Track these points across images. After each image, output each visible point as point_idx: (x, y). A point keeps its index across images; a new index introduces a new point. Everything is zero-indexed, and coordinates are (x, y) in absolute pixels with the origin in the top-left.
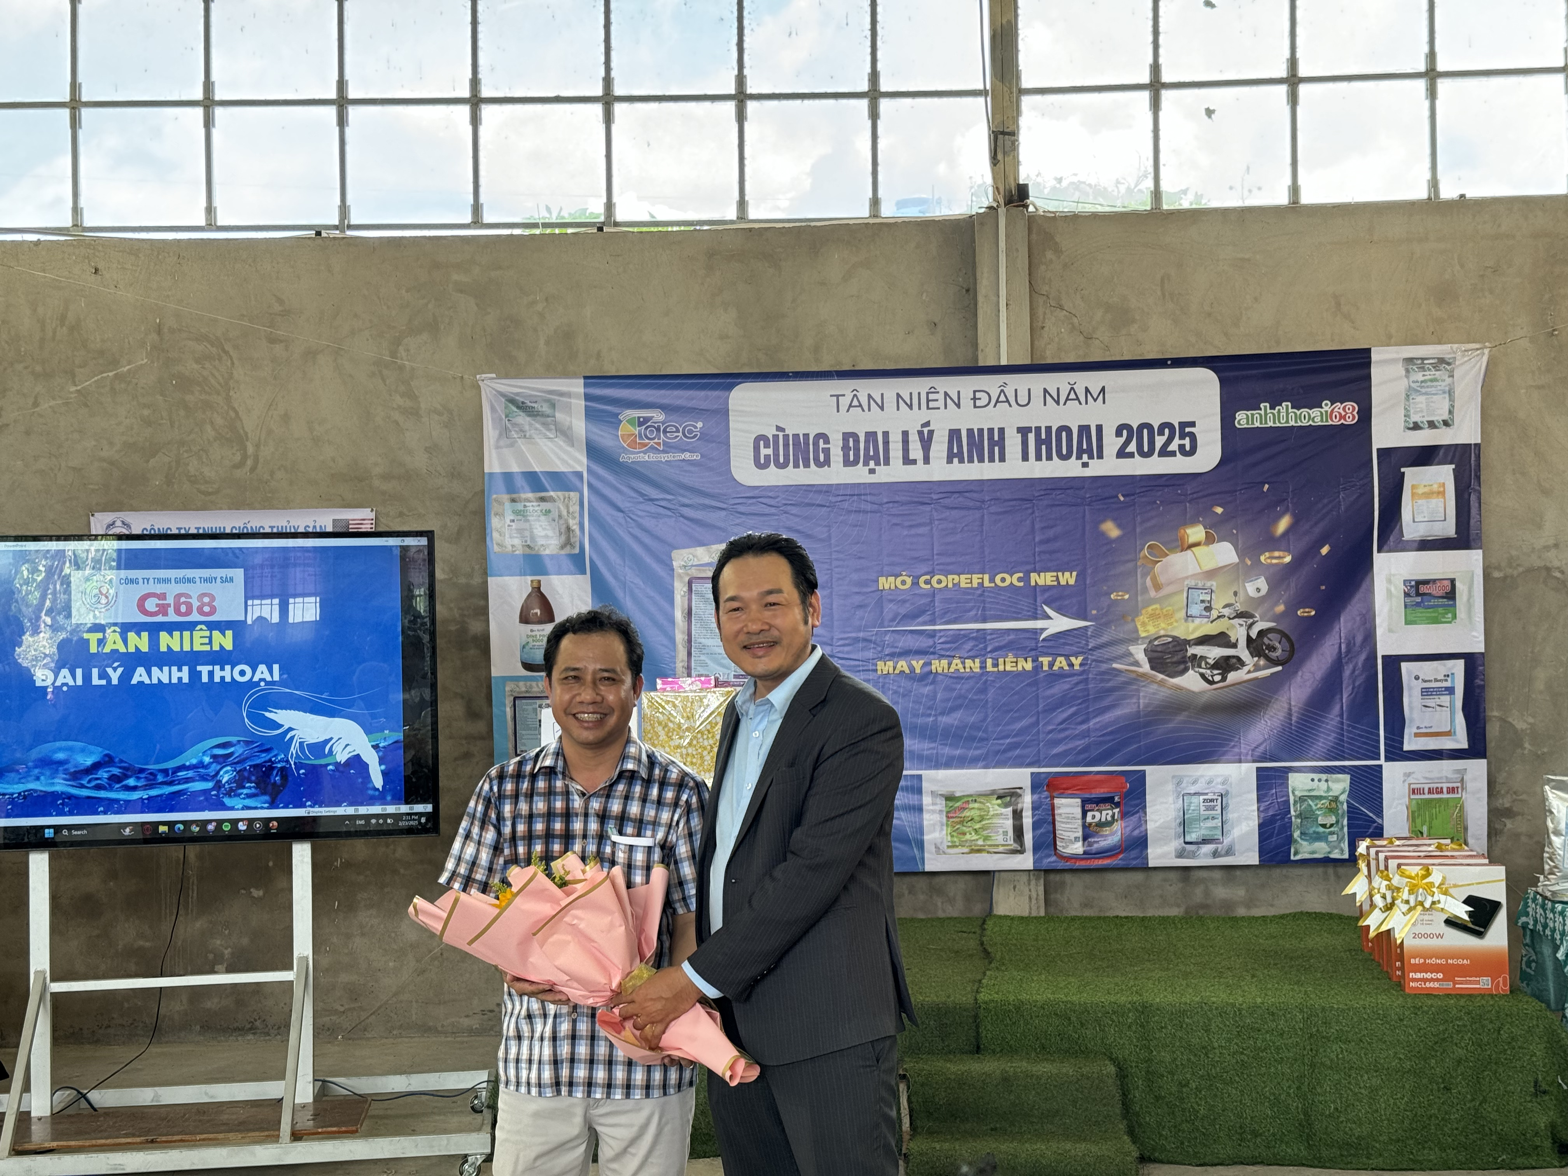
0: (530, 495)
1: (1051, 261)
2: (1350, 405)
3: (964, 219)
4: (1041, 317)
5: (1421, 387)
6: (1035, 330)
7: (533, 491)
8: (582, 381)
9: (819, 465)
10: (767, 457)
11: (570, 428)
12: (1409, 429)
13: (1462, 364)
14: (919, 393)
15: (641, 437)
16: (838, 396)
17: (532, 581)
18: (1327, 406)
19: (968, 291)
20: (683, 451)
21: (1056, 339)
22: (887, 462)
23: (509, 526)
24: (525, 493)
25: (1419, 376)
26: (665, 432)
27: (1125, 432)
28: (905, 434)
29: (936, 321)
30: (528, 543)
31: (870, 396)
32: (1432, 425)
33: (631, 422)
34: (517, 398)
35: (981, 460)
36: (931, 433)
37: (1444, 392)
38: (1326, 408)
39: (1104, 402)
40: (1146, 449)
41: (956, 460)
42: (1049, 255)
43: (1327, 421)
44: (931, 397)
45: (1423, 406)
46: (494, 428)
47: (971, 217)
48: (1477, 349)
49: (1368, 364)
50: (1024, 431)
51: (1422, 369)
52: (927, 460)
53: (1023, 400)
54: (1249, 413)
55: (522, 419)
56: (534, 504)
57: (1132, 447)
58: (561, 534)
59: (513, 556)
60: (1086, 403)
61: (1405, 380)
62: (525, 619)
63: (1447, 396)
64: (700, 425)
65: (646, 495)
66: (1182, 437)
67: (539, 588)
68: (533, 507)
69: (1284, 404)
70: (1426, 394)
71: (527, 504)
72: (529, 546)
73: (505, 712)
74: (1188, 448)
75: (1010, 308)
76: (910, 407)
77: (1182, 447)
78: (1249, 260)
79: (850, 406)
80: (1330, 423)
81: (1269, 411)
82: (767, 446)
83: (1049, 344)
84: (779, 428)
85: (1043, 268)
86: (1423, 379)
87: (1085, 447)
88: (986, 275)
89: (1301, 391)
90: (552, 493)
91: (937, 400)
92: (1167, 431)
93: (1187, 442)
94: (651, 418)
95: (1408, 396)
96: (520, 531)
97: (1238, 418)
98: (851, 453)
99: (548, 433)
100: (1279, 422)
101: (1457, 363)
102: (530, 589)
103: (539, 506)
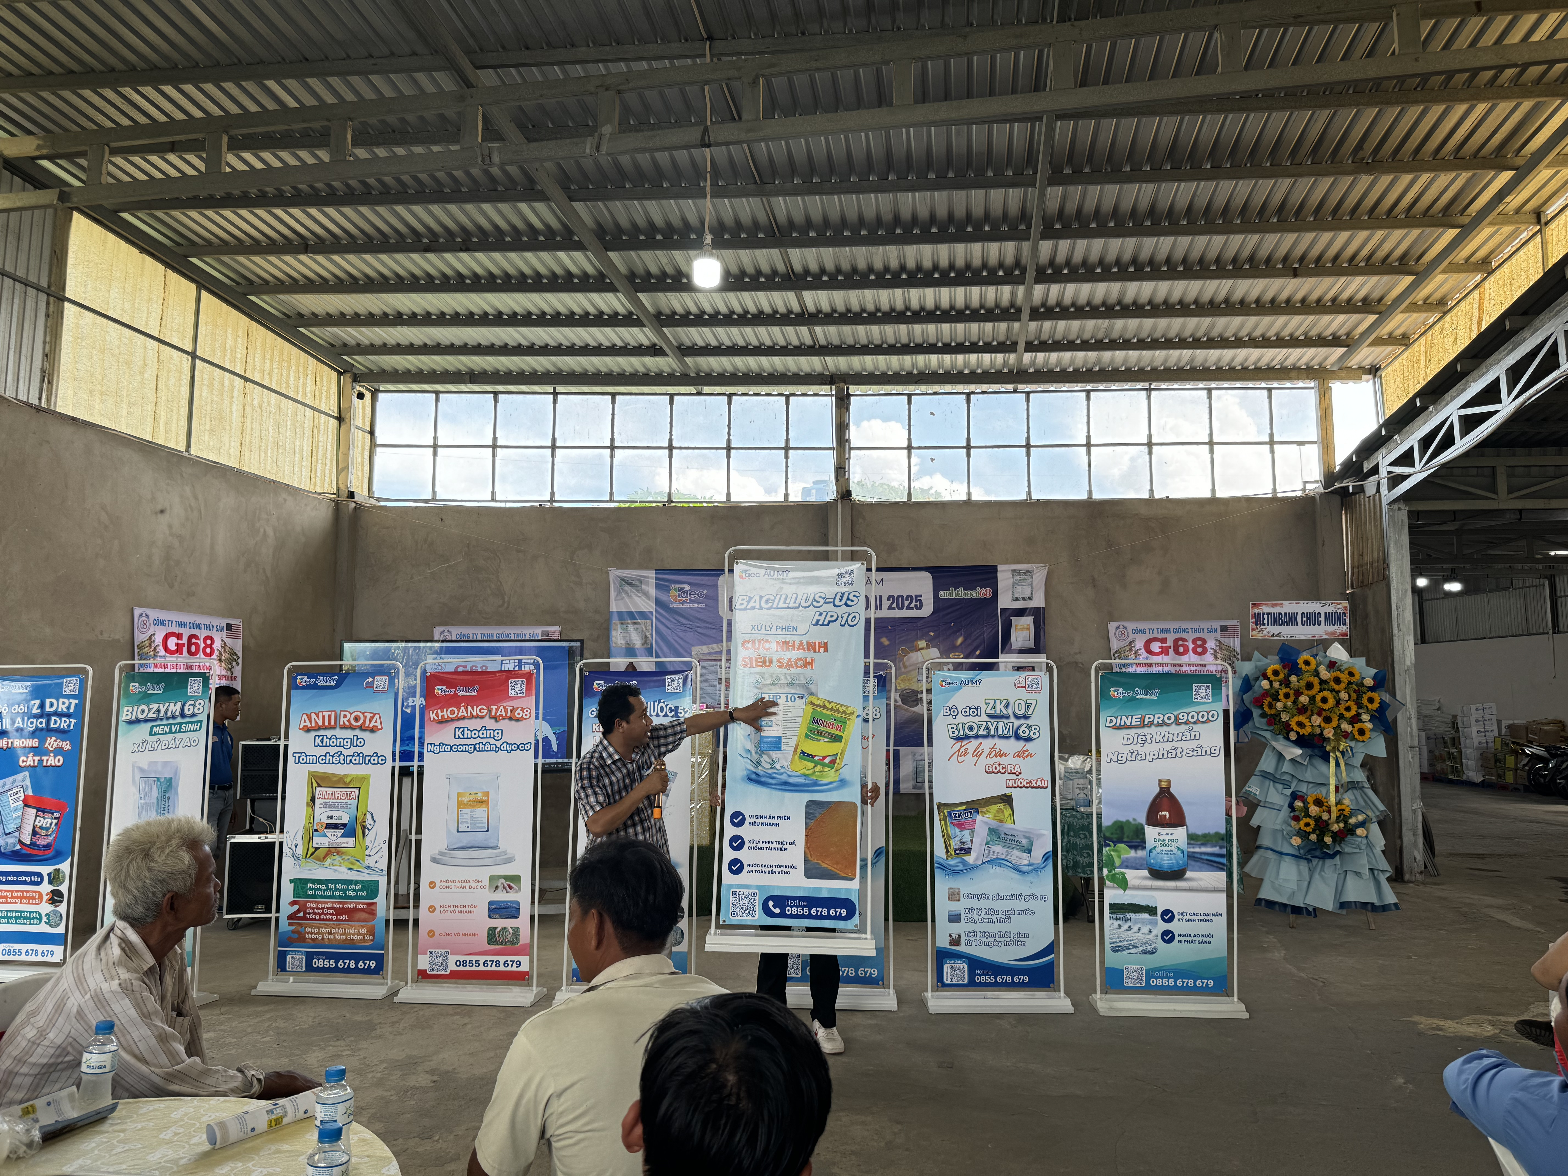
0: (629, 621)
1: (861, 523)
3: (823, 504)
7: (631, 620)
8: (654, 571)
11: (648, 592)
13: (1037, 573)
18: (978, 590)
19: (825, 535)
24: (627, 620)
25: (1018, 578)
27: (892, 599)
30: (628, 642)
32: (1024, 599)
34: (625, 578)
37: (1029, 585)
39: (882, 585)
40: (900, 606)
42: (860, 520)
45: (1020, 591)
46: (615, 591)
47: (826, 503)
48: (1043, 567)
49: (996, 572)
51: (1020, 574)
55: (627, 588)
57: (894, 605)
58: (643, 639)
59: (620, 648)
61: (1012, 579)
65: (681, 622)
66: (916, 602)
68: (630, 626)
70: (1021, 585)
71: (628, 625)
72: (628, 644)
74: (918, 606)
75: (843, 543)
77: (916, 606)
78: (946, 525)
85: (857, 526)
86: (1020, 579)
88: (832, 527)
89: (968, 583)
90: (639, 621)
92: (909, 598)
93: (918, 604)
95: (1013, 586)
96: (624, 637)
99: (638, 594)
101: (1034, 572)
103: (633, 626)
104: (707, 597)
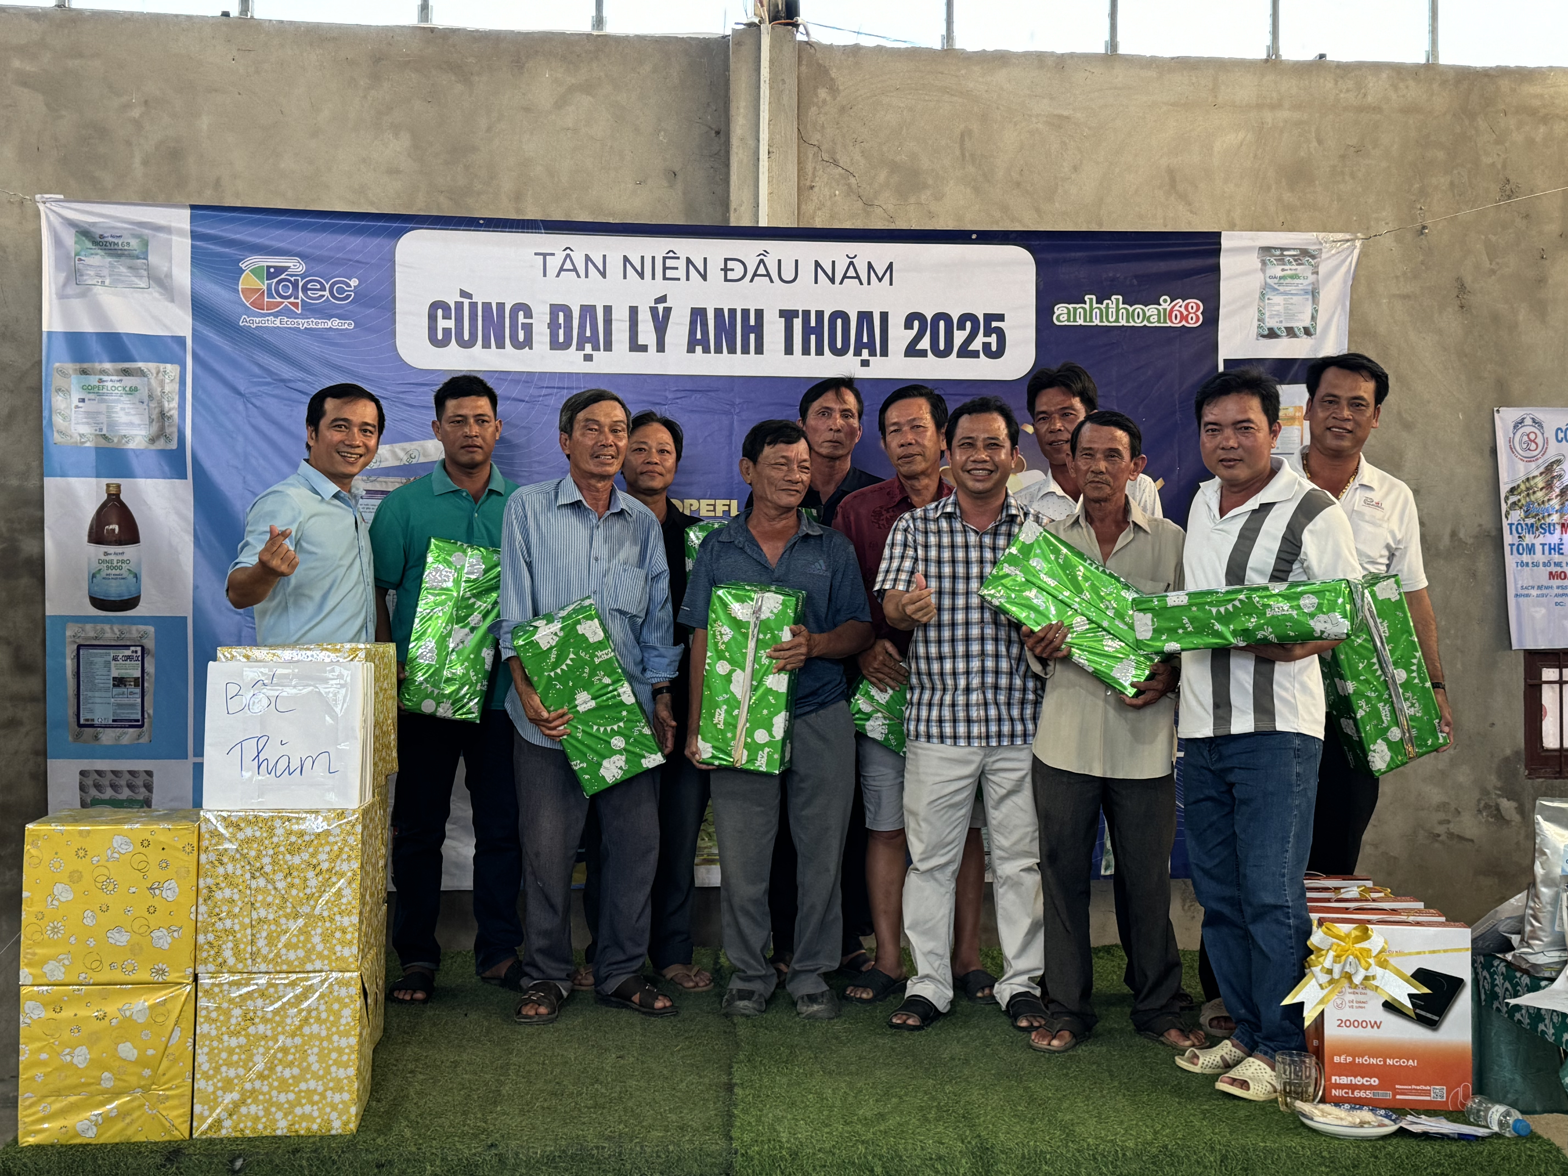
0: (108, 366)
1: (824, 102)
2: (1193, 302)
3: (716, 39)
4: (810, 174)
5: (1280, 284)
6: (804, 190)
7: (113, 360)
8: (187, 212)
9: (518, 345)
10: (447, 332)
11: (169, 275)
12: (1263, 336)
13: (1329, 258)
14: (653, 258)
15: (270, 295)
16: (545, 255)
17: (108, 486)
18: (1165, 303)
19: (718, 133)
20: (330, 317)
21: (828, 204)
22: (608, 347)
23: (77, 407)
24: (101, 362)
25: (1277, 270)
26: (305, 289)
27: (916, 324)
28: (634, 311)
29: (676, 169)
30: (104, 432)
31: (588, 258)
32: (1291, 332)
33: (255, 272)
34: (93, 229)
35: (732, 350)
36: (668, 310)
37: (1307, 293)
38: (1165, 306)
39: (891, 284)
40: (942, 346)
41: (699, 349)
42: (823, 93)
43: (1165, 322)
44: (669, 263)
45: (1280, 308)
46: (58, 267)
47: (724, 37)
48: (1348, 241)
49: (1217, 252)
50: (788, 316)
51: (1281, 260)
52: (661, 348)
53: (788, 275)
54: (1070, 306)
55: (97, 260)
56: (115, 378)
57: (925, 344)
58: (151, 421)
59: (78, 448)
60: (869, 283)
61: (1260, 275)
62: (97, 536)
63: (1310, 297)
64: (354, 282)
65: (276, 374)
66: (987, 334)
67: (118, 495)
68: (112, 383)
69: (1113, 298)
70: (1285, 293)
71: (105, 378)
72: (104, 437)
73: (64, 667)
74: (994, 348)
75: (773, 156)
76: (641, 275)
77: (986, 346)
78: (1067, 118)
79: (562, 269)
80: (1169, 324)
81: (1095, 305)
82: (447, 317)
83: (819, 209)
84: (463, 294)
85: (814, 109)
86: (1282, 274)
87: (865, 340)
88: (742, 110)
89: (1135, 282)
90: (140, 365)
91: (676, 268)
92: (968, 325)
93: (993, 339)
94: (285, 269)
95: (1263, 294)
96: (92, 416)
97: (1057, 312)
98: (561, 332)
99: (136, 280)
100: (1108, 321)
101: (1324, 256)
102: (105, 497)
103: (121, 381)
104: (361, 297)
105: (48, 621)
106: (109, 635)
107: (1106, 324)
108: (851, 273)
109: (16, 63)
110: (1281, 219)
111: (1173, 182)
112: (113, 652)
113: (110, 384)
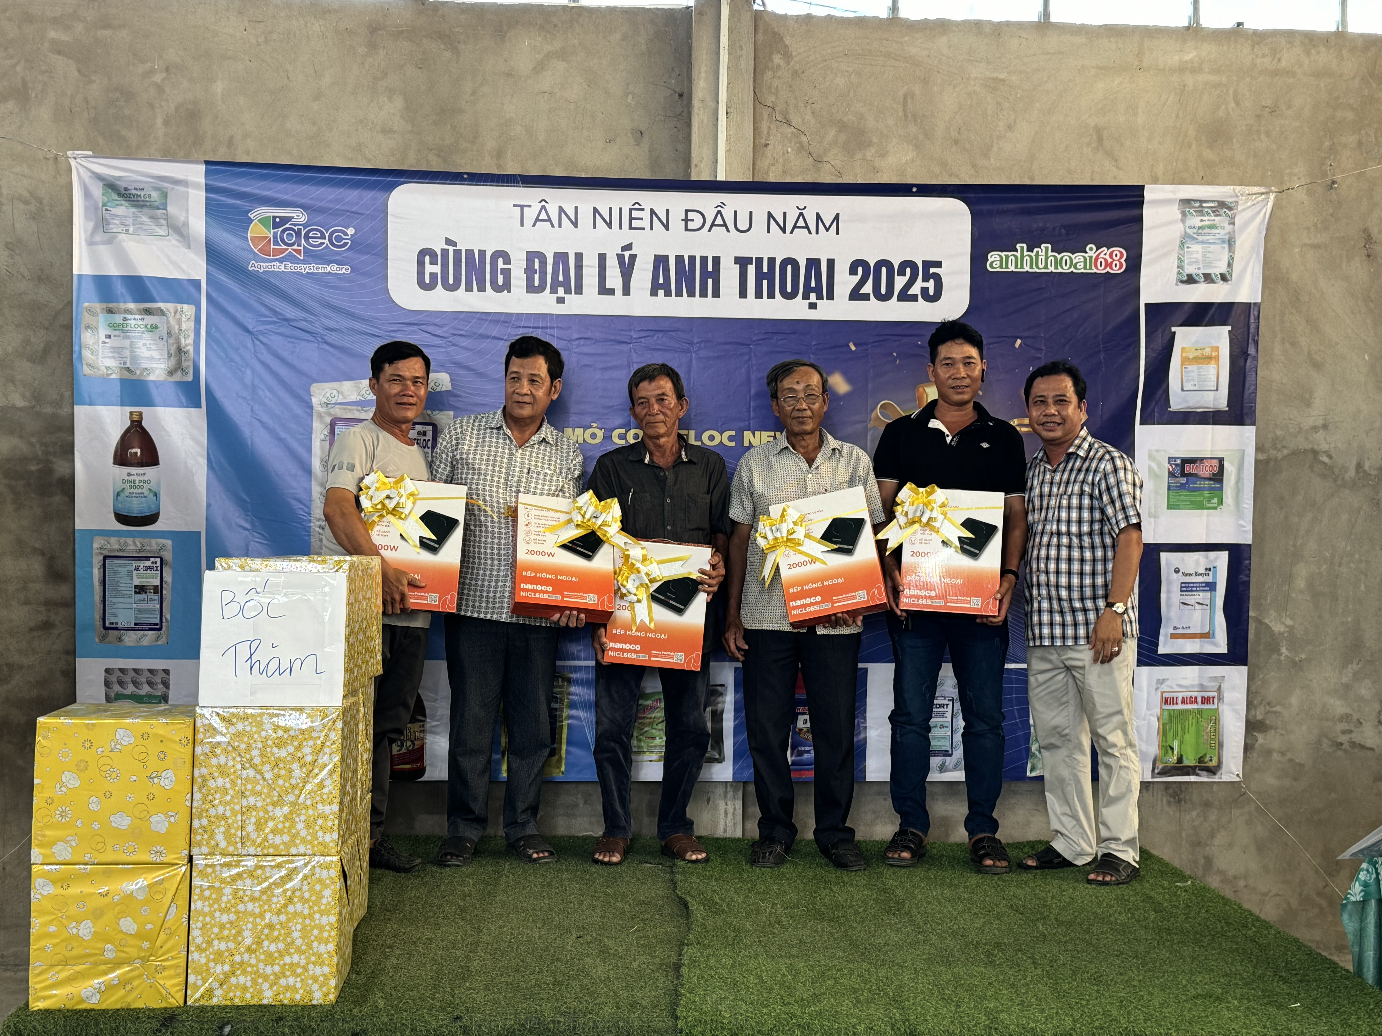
0: (131, 306)
1: (779, 66)
2: (1117, 250)
3: (680, 10)
4: (765, 132)
5: (1199, 234)
6: (758, 147)
7: (136, 301)
8: (203, 167)
9: (497, 289)
10: (433, 276)
11: (186, 224)
12: (1182, 282)
13: (1244, 210)
14: (621, 209)
15: (276, 243)
16: (522, 207)
17: (131, 413)
19: (681, 95)
20: (329, 263)
21: (781, 160)
22: (579, 290)
23: (104, 342)
24: (125, 302)
25: (1196, 221)
26: (307, 237)
27: (860, 270)
28: (602, 258)
29: (643, 129)
30: (128, 365)
31: (561, 209)
32: (1208, 278)
33: (263, 221)
34: (119, 183)
35: (691, 294)
36: (633, 257)
37: (1223, 242)
38: (1091, 253)
39: (837, 233)
40: (883, 291)
41: (661, 292)
42: (777, 59)
43: (1091, 268)
44: (635, 214)
45: (1199, 256)
46: (87, 217)
47: (688, 8)
48: (1262, 194)
49: (1140, 204)
50: (743, 262)
51: (1200, 212)
52: (626, 291)
53: (743, 225)
54: (1003, 254)
55: (122, 210)
56: (137, 317)
57: (868, 288)
58: (170, 356)
59: (105, 379)
60: (817, 233)
61: (1181, 225)
62: (121, 459)
63: (1226, 246)
64: (351, 231)
65: (280, 314)
66: (925, 280)
67: (140, 422)
68: (135, 321)
69: (1043, 246)
70: (1203, 242)
71: (129, 316)
72: (128, 369)
73: (91, 574)
74: (931, 292)
75: (731, 116)
76: (609, 225)
77: (925, 291)
78: (1004, 80)
79: (537, 219)
80: (1095, 271)
81: (1026, 253)
82: (433, 262)
83: (773, 165)
84: (449, 242)
85: (769, 74)
86: (1200, 224)
87: (813, 285)
88: (703, 75)
89: (1063, 231)
90: (160, 305)
91: (642, 219)
92: (908, 271)
93: (931, 284)
94: (290, 219)
95: (1183, 243)
96: (117, 350)
97: (990, 260)
98: (537, 277)
99: (157, 229)
100: (1038, 267)
101: (1240, 208)
102: (128, 424)
103: (143, 319)
104: (357, 245)
105: (77, 534)
106: (132, 547)
107: (1036, 270)
108: (801, 223)
109: (52, 34)
110: (1201, 174)
111: (1100, 140)
112: (135, 563)
113: (133, 322)
